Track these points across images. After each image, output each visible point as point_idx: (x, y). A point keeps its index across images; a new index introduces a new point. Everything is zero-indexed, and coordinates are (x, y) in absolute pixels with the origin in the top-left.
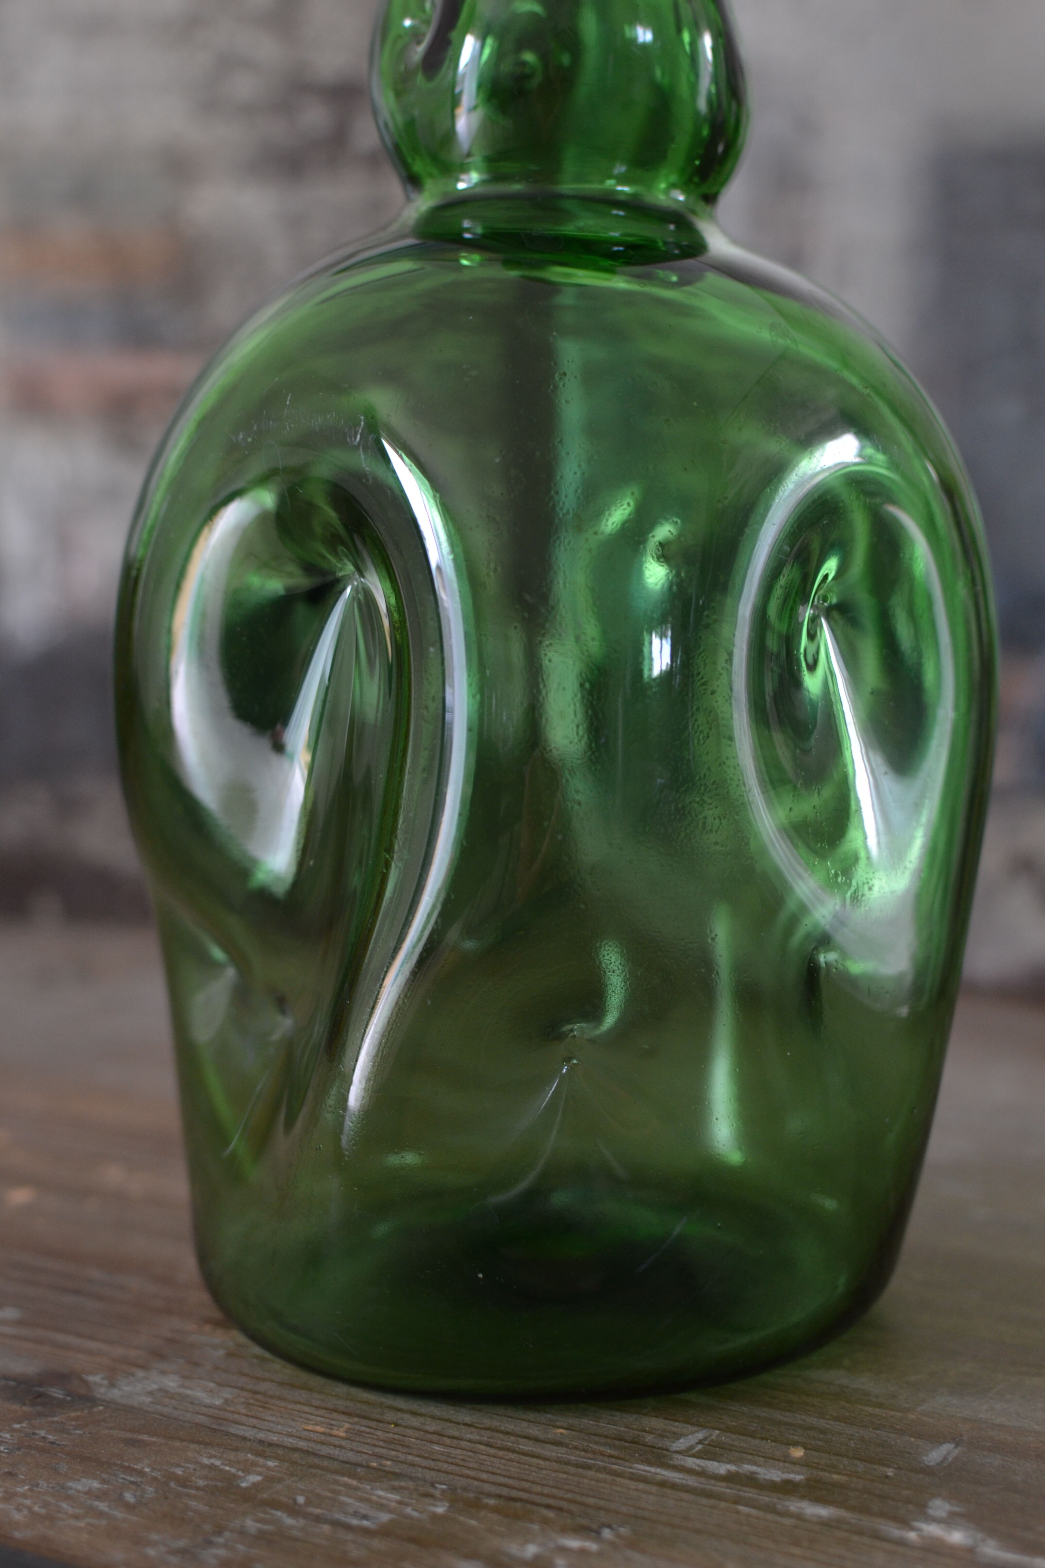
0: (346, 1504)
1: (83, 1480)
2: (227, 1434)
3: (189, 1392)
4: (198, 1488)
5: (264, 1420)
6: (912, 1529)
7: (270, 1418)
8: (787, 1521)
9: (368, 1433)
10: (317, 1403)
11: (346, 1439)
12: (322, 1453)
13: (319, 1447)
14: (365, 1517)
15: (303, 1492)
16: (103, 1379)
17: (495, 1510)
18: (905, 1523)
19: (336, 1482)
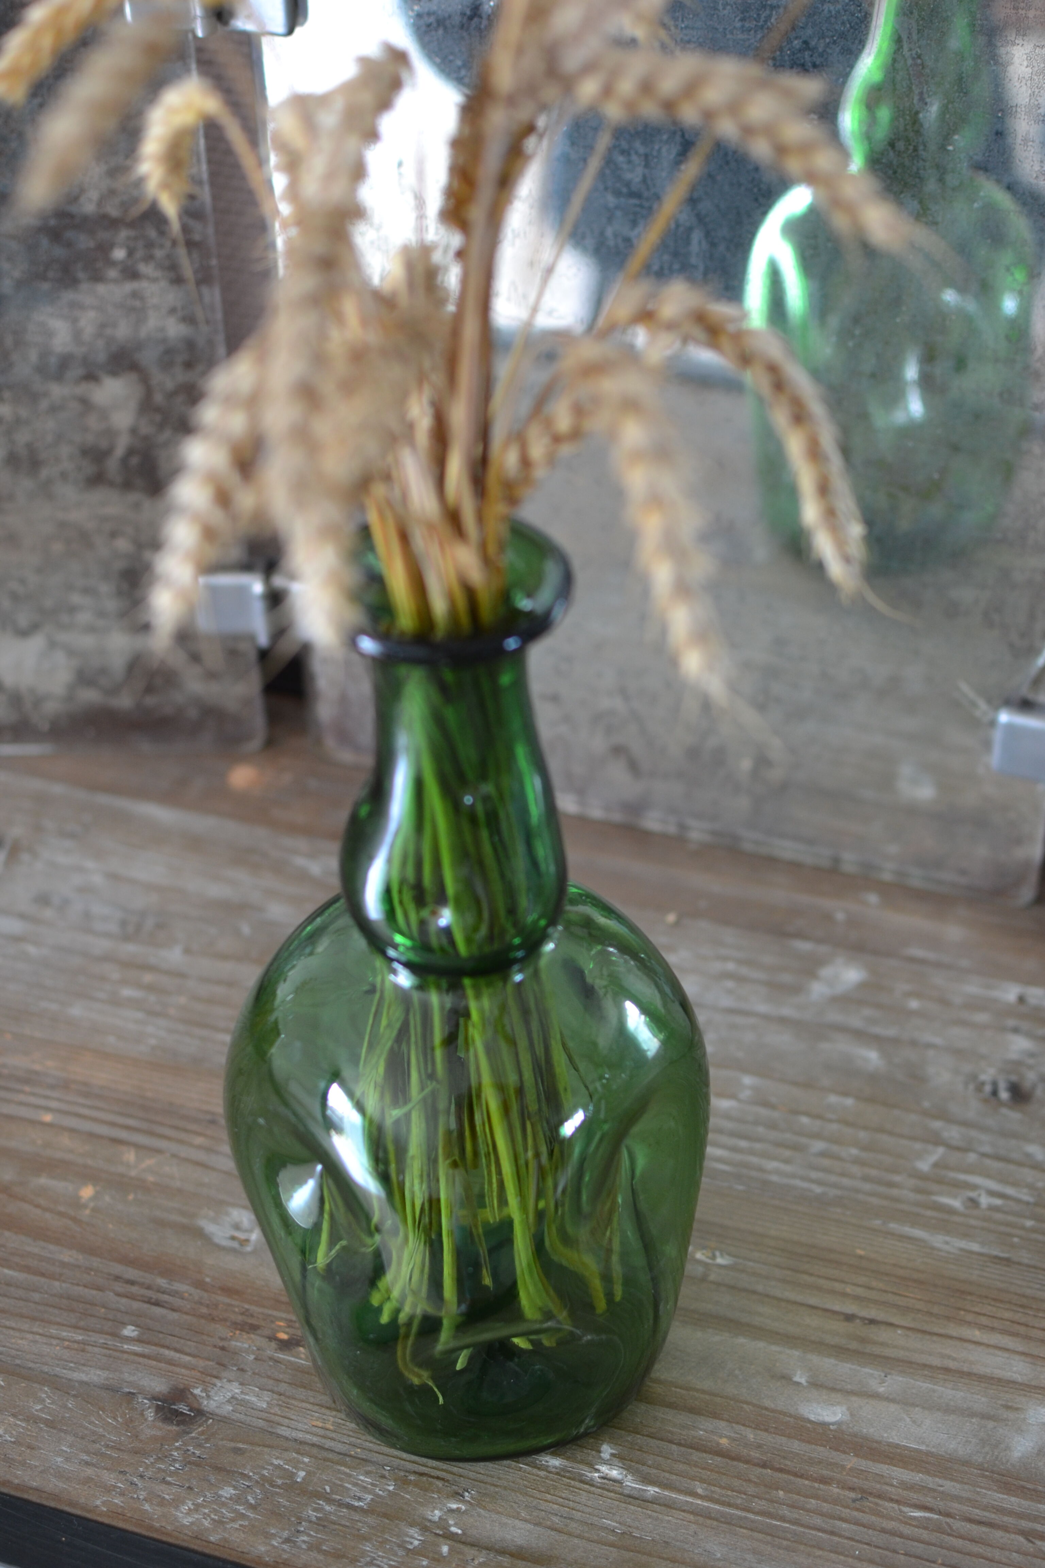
0: (349, 1489)
1: (225, 1488)
2: (279, 1436)
3: (247, 1397)
4: (279, 1487)
5: (292, 1420)
6: (598, 1471)
7: (293, 1417)
8: (542, 1473)
9: (344, 1425)
10: (312, 1400)
11: (335, 1432)
12: (326, 1447)
13: (323, 1441)
14: (360, 1499)
15: (328, 1482)
16: (201, 1391)
17: (416, 1485)
18: (592, 1467)
19: (339, 1471)
